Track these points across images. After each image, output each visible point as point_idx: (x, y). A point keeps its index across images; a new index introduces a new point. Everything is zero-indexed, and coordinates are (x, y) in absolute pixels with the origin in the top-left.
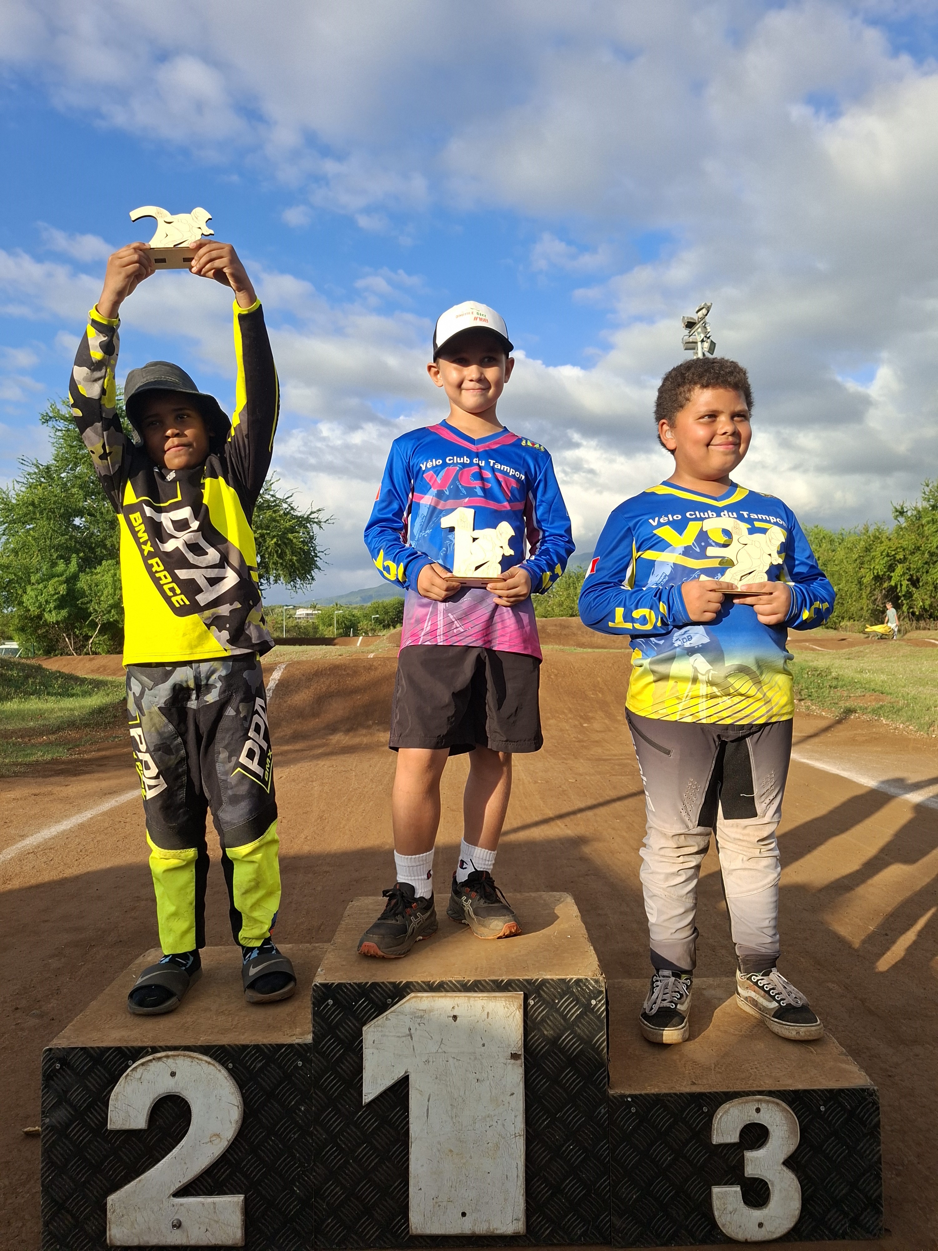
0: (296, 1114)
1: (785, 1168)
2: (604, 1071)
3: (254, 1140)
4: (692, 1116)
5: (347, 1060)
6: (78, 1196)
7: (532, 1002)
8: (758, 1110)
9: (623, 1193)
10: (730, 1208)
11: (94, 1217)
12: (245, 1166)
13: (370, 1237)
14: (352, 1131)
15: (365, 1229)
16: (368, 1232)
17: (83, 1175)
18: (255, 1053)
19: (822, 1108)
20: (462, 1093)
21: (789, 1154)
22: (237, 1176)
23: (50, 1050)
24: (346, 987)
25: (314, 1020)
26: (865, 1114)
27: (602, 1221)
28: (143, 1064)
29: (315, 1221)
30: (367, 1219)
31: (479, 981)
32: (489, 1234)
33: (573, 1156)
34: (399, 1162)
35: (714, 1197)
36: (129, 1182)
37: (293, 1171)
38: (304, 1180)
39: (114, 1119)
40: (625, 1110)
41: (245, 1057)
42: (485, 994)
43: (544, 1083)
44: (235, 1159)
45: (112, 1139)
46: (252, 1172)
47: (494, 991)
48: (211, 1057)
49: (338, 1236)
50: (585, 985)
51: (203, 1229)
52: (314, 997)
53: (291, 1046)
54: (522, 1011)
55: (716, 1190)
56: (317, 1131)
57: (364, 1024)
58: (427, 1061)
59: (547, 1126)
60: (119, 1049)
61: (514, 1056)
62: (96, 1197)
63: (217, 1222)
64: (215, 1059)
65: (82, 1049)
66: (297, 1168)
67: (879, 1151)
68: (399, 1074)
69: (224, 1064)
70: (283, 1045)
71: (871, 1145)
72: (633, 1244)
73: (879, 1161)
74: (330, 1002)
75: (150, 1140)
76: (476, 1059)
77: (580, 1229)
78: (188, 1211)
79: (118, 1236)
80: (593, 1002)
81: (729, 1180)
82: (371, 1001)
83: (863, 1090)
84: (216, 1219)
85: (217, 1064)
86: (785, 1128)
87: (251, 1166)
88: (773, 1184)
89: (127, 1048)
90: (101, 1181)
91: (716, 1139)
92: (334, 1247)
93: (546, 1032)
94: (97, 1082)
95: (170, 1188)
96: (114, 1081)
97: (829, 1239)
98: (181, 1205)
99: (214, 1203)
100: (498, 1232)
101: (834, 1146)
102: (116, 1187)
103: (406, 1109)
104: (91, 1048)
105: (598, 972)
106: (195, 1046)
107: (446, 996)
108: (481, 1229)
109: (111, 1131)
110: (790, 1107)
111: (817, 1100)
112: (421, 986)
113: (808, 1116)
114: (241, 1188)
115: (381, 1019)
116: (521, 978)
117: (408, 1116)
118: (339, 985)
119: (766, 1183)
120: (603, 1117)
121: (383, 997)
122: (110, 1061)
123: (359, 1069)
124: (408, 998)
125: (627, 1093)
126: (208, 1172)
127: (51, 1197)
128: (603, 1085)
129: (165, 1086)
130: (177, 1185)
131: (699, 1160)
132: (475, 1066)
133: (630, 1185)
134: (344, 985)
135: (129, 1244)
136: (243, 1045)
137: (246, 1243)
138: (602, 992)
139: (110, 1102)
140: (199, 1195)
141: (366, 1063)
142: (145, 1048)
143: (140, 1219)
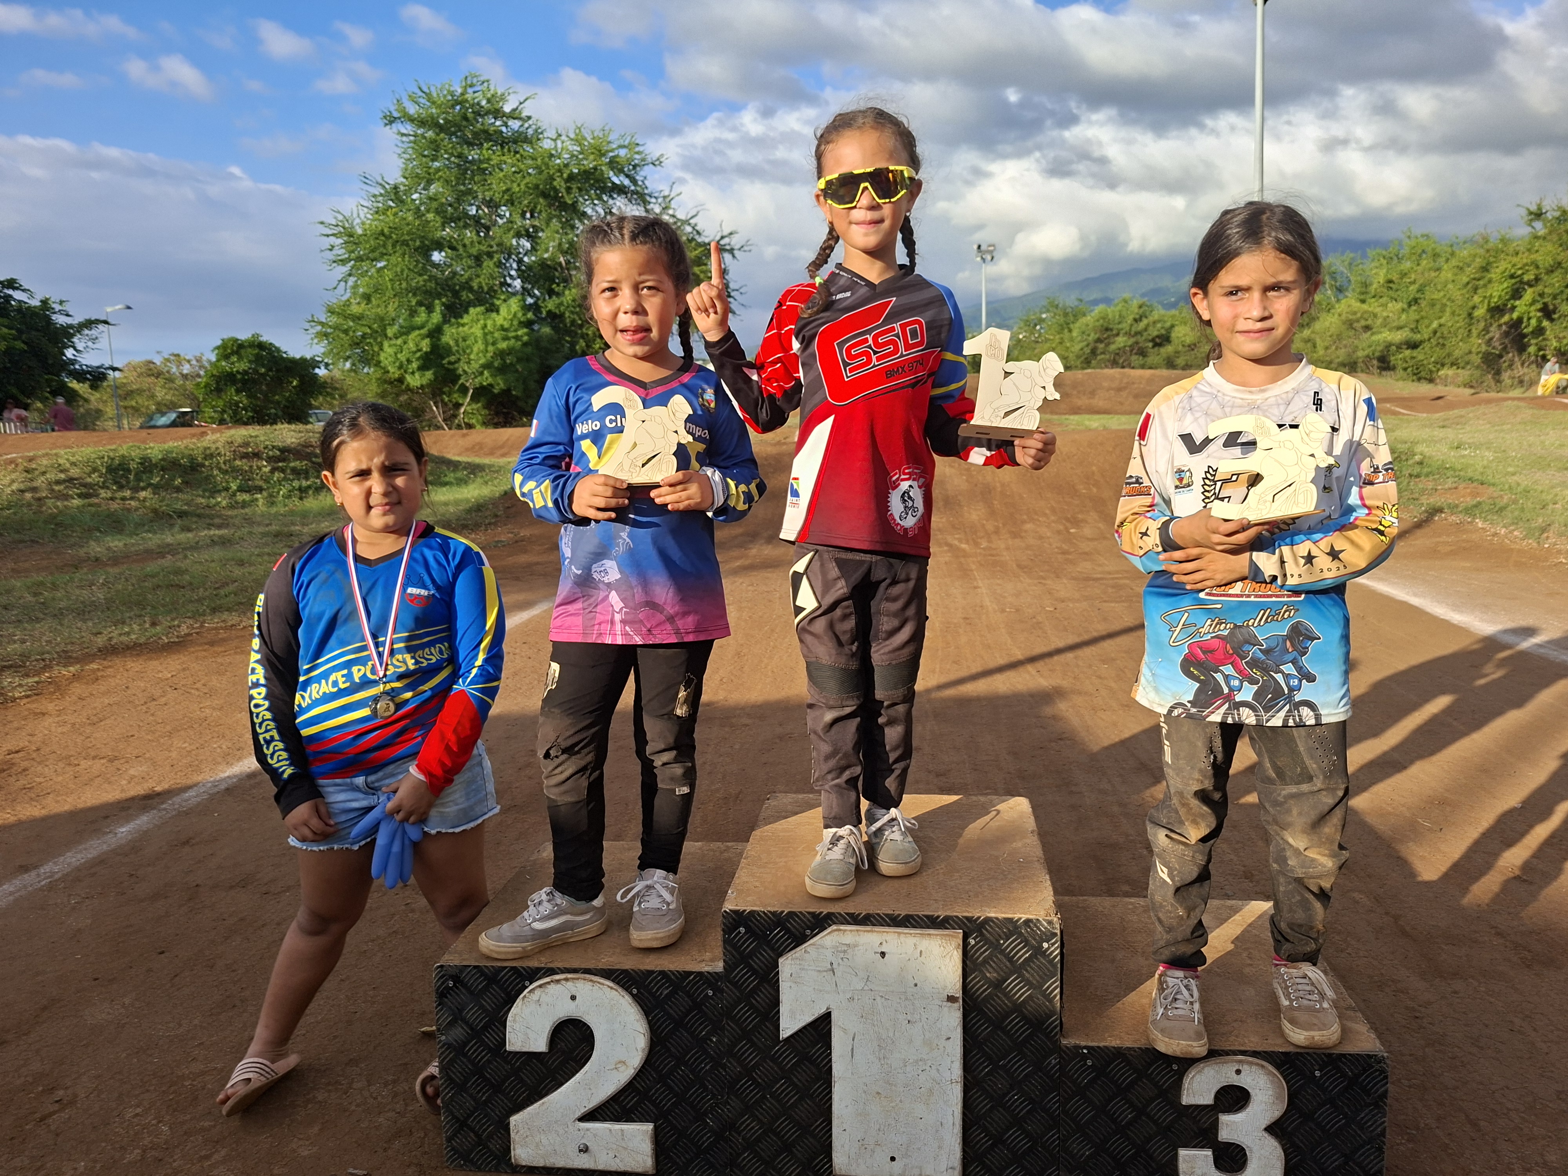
0: (707, 1044)
1: (1266, 1135)
2: (1056, 1020)
3: (662, 1069)
4: (1159, 1074)
5: (762, 992)
6: (480, 1115)
7: (972, 942)
9: (1074, 1149)
10: (1198, 1172)
11: (497, 1136)
12: (653, 1095)
14: (768, 1065)
16: (788, 1169)
17: (484, 1094)
18: (661, 979)
19: (1317, 1074)
20: (891, 1034)
21: (1273, 1120)
22: (645, 1105)
23: (442, 966)
24: (759, 915)
25: (725, 948)
26: (1369, 1082)
28: (540, 986)
29: (730, 1154)
31: (911, 916)
33: (1017, 1107)
34: (821, 1100)
35: (1181, 1159)
36: (532, 1103)
37: (705, 1103)
38: (717, 1112)
39: (513, 1041)
40: (1080, 1061)
41: (650, 983)
42: (918, 931)
43: (986, 1028)
44: (642, 1086)
45: (512, 1059)
46: (661, 1101)
47: (928, 927)
48: (613, 981)
49: (755, 1170)
50: (1035, 925)
51: (612, 1155)
52: (724, 924)
53: (700, 974)
54: (960, 951)
55: (1183, 1153)
56: (730, 1063)
57: (781, 955)
58: (852, 999)
59: (988, 1074)
60: (514, 969)
61: (951, 999)
62: (498, 1116)
63: (625, 1149)
64: (618, 983)
65: (475, 967)
66: (710, 1100)
67: (1384, 1122)
68: (820, 1010)
69: (627, 989)
70: (691, 973)
71: (1374, 1116)
73: (1383, 1134)
74: (742, 930)
75: (553, 1064)
76: (906, 999)
78: (595, 1136)
79: (523, 1156)
80: (1045, 945)
81: (1200, 1143)
82: (788, 931)
83: (1368, 1055)
84: (624, 1145)
85: (620, 990)
86: (1270, 1093)
88: (1251, 1151)
89: (523, 968)
90: (502, 1101)
91: (1186, 1099)
93: (988, 975)
94: (493, 1002)
95: (574, 1113)
96: (510, 1001)
98: (588, 1130)
99: (622, 1131)
101: (1329, 1115)
102: (519, 1107)
103: (829, 1047)
104: (485, 966)
105: (1052, 911)
106: (598, 970)
107: (872, 931)
109: (510, 1052)
110: (1278, 1070)
111: (1312, 1064)
112: (845, 918)
113: (1299, 1080)
114: (650, 1116)
115: (798, 952)
116: (960, 915)
117: (830, 1054)
118: (752, 913)
119: (1244, 1150)
120: (1053, 1067)
121: (801, 927)
122: (507, 980)
123: (776, 1002)
124: (829, 930)
125: (1083, 1044)
126: (615, 1098)
127: (452, 1113)
128: (1056, 1034)
129: (566, 1010)
130: (583, 1111)
131: (1164, 1120)
132: (906, 1007)
133: (1083, 1141)
134: (758, 913)
135: (535, 1164)
136: (648, 971)
137: (658, 1171)
138: (1056, 934)
139: (508, 1023)
140: (605, 1121)
141: (783, 997)
142: (542, 969)
143: (545, 1141)
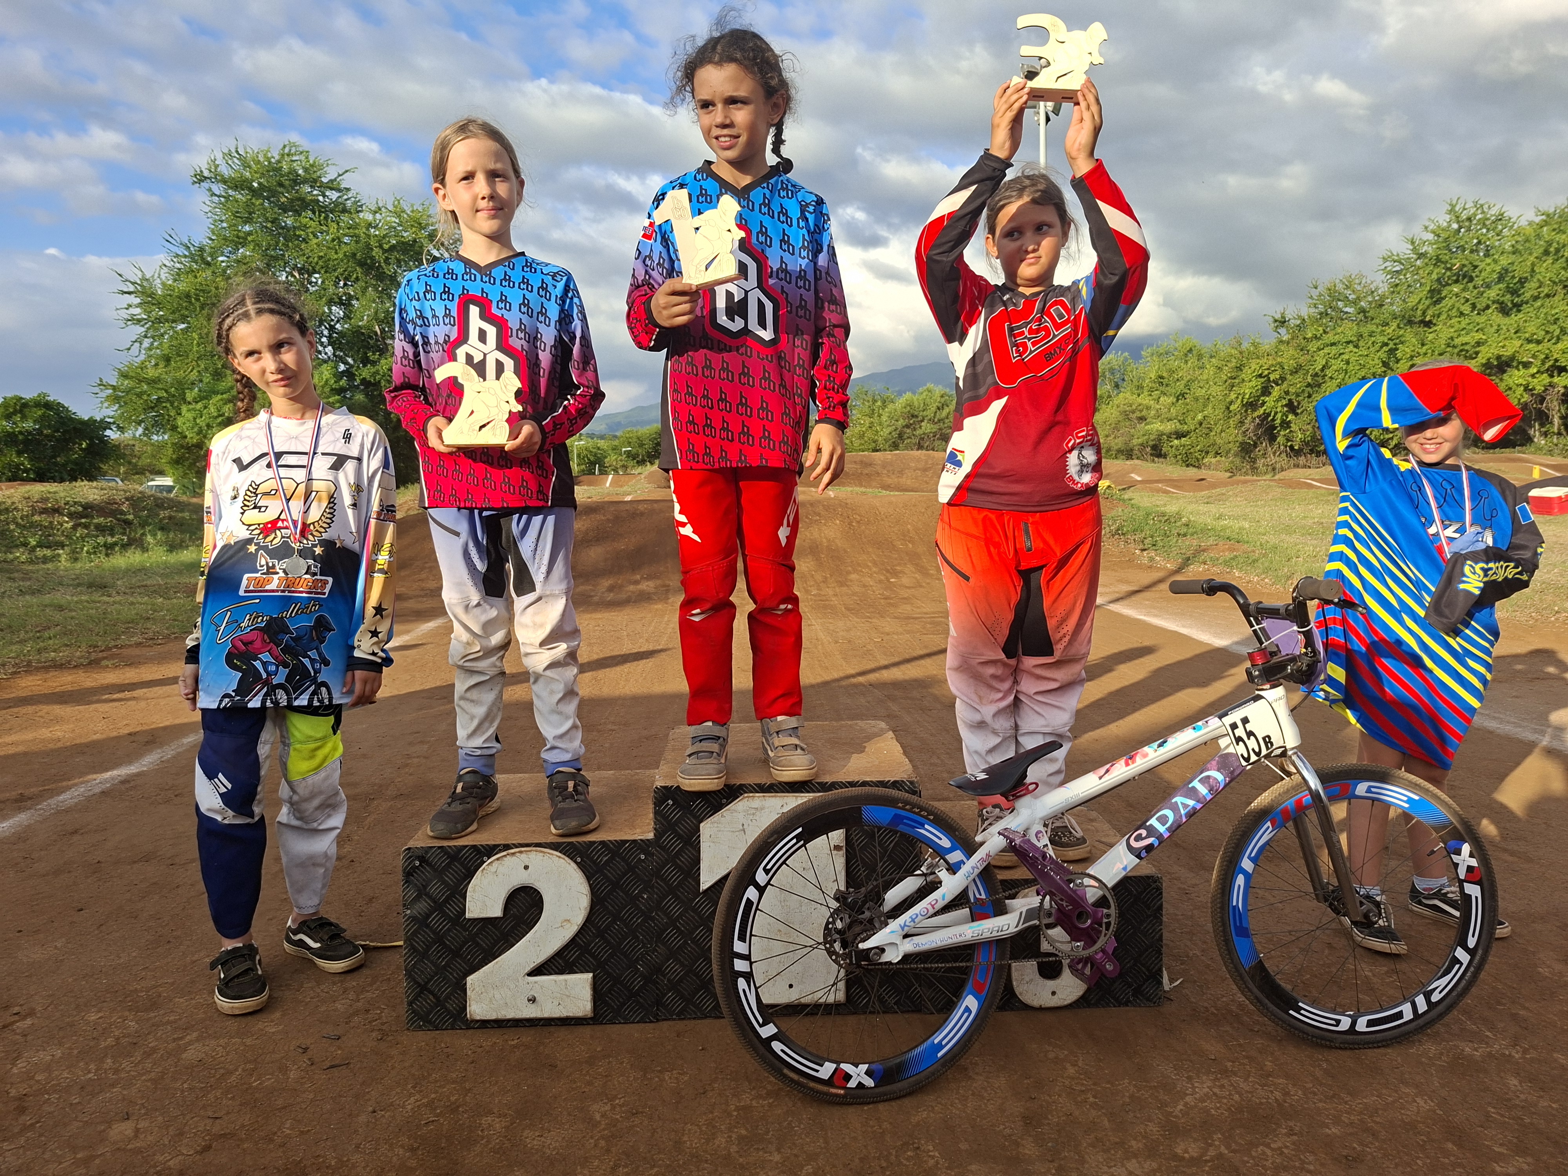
0: (640, 901)
3: (601, 926)
5: (686, 853)
6: (439, 978)
10: (1027, 980)
11: (455, 996)
12: (592, 948)
13: (706, 1009)
14: (690, 915)
15: (702, 1002)
17: (444, 959)
18: (601, 849)
20: (790, 881)
22: (585, 958)
23: (409, 849)
25: (655, 818)
26: (1149, 898)
27: (915, 991)
28: (498, 859)
29: (657, 994)
30: (704, 994)
32: (812, 1003)
35: (1013, 970)
36: (486, 964)
37: (637, 952)
38: (647, 959)
39: (471, 909)
41: (592, 852)
42: (812, 794)
43: (864, 871)
44: (583, 942)
45: (470, 926)
46: (600, 953)
48: (560, 852)
49: (677, 1007)
50: (901, 785)
51: (556, 1003)
52: (655, 798)
53: (634, 841)
56: (658, 916)
57: (701, 821)
60: (473, 848)
61: (837, 848)
62: (456, 978)
63: (568, 996)
64: (565, 855)
65: (439, 847)
66: (640, 949)
67: (1161, 929)
68: (733, 864)
69: (573, 859)
70: (627, 841)
71: (1154, 925)
73: (1160, 938)
74: (670, 802)
75: (505, 927)
77: (893, 999)
78: (542, 987)
79: (477, 1011)
82: (707, 801)
83: (1148, 877)
84: (567, 994)
85: (567, 859)
87: (598, 948)
89: (482, 845)
90: (460, 964)
92: (674, 1017)
94: (455, 877)
95: (524, 968)
96: (470, 875)
97: (1112, 1007)
98: (535, 983)
99: (566, 981)
100: (821, 1001)
102: (474, 969)
105: (913, 774)
106: (545, 843)
107: (775, 795)
108: (806, 998)
109: (470, 920)
112: (754, 788)
114: (590, 967)
115: (717, 817)
116: (844, 780)
121: (718, 798)
122: (466, 858)
123: (697, 861)
124: (740, 798)
126: (559, 954)
127: (414, 980)
129: (519, 878)
130: (532, 966)
132: (801, 857)
135: (488, 1018)
136: (589, 843)
137: (595, 1014)
139: (468, 894)
140: (551, 974)
141: (703, 855)
142: (499, 845)
143: (497, 996)
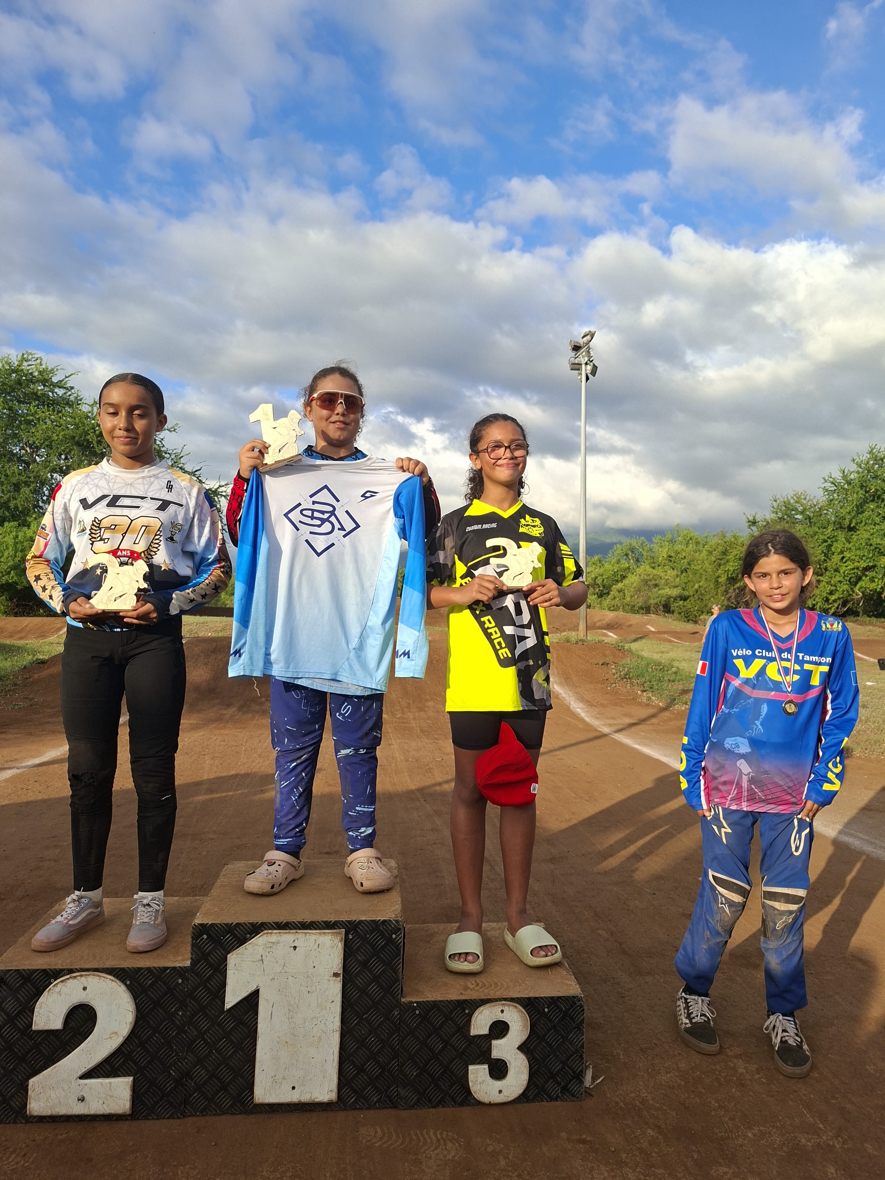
0: (175, 1017)
1: (518, 1052)
2: (399, 985)
3: (143, 1037)
4: (458, 1016)
5: (214, 978)
6: (7, 1079)
7: (351, 937)
8: (502, 1011)
9: (407, 1071)
10: (480, 1080)
11: (18, 1096)
12: (134, 1056)
13: (225, 1106)
14: (215, 1029)
15: (221, 1100)
16: (224, 1102)
17: (12, 1063)
18: (147, 973)
19: (546, 1010)
20: (297, 1001)
21: (522, 1042)
22: (128, 1063)
24: (217, 926)
25: (192, 949)
26: (574, 1014)
27: (392, 1091)
28: (62, 981)
29: (185, 1095)
30: (224, 1093)
31: (314, 922)
32: (311, 1102)
33: (373, 1046)
34: (250, 1050)
35: (470, 1073)
36: (48, 1067)
37: (171, 1059)
38: (178, 1065)
39: (37, 1022)
40: (412, 1012)
41: (140, 976)
42: (318, 931)
43: (356, 994)
44: (127, 1050)
45: (35, 1037)
46: (141, 1059)
47: (323, 928)
48: (114, 976)
49: (201, 1105)
50: (388, 924)
51: (101, 1102)
52: (193, 933)
53: (174, 968)
54: (343, 943)
55: (471, 1067)
56: (190, 1029)
57: (229, 953)
58: (273, 979)
59: (356, 1025)
60: (44, 971)
61: (336, 975)
62: (20, 1080)
63: (111, 1096)
64: (117, 978)
65: (16, 971)
66: (174, 1057)
67: (582, 1039)
68: (252, 988)
69: (123, 982)
70: (167, 968)
71: (577, 1035)
72: (412, 1107)
73: (582, 1046)
74: (205, 937)
75: (65, 1038)
76: (308, 977)
77: (376, 1097)
78: (90, 1089)
79: (36, 1108)
80: (392, 936)
81: (481, 1061)
82: (235, 936)
83: (573, 997)
84: (111, 1094)
85: (118, 982)
86: (521, 1024)
87: (139, 1056)
88: (510, 1063)
89: (50, 970)
90: (24, 1068)
91: (474, 1032)
92: (198, 1113)
93: (359, 958)
94: (26, 995)
95: (77, 1073)
96: (39, 994)
97: (547, 1101)
98: (85, 1085)
99: (110, 1083)
100: (318, 1100)
101: (553, 1036)
102: (36, 1072)
103: (256, 1013)
104: (23, 970)
105: (399, 914)
106: (102, 968)
107: (289, 933)
108: (306, 1098)
109: (35, 1031)
110: (525, 1009)
111: (543, 1004)
112: (272, 925)
113: (537, 1015)
114: (131, 1072)
115: (241, 949)
116: (344, 920)
117: (257, 1018)
118: (212, 925)
119: (506, 1063)
120: (395, 1018)
121: (244, 933)
122: (38, 979)
123: (223, 985)
124: (262, 934)
125: (414, 1000)
126: (107, 1061)
128: (398, 995)
129: (78, 998)
130: (83, 1070)
131: (461, 1047)
132: (307, 982)
133: (412, 1066)
134: (216, 925)
135: (44, 1114)
136: (138, 968)
137: (133, 1112)
138: (400, 929)
139: (36, 1010)
140: (99, 1077)
141: (229, 981)
142: (64, 970)
143: (53, 1096)
